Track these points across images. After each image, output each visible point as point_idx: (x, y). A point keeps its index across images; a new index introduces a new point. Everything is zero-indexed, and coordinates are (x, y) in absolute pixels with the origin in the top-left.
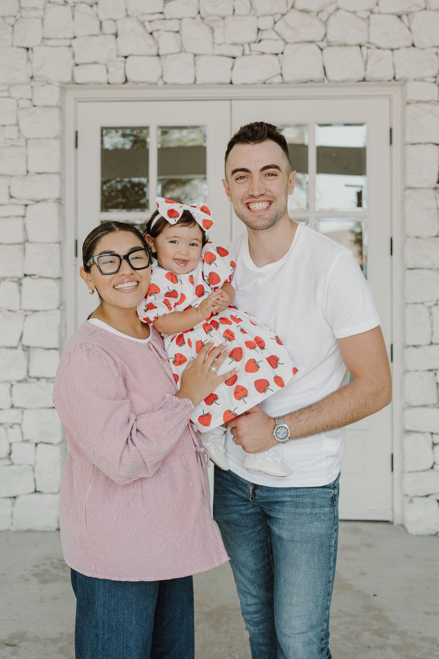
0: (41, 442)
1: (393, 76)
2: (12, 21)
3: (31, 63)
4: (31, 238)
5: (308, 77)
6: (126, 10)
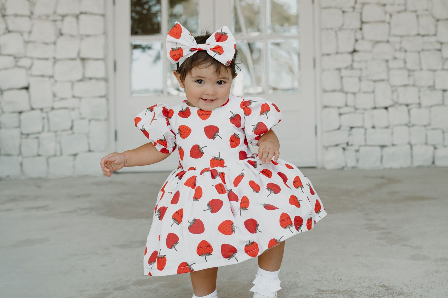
0: (93, 119)
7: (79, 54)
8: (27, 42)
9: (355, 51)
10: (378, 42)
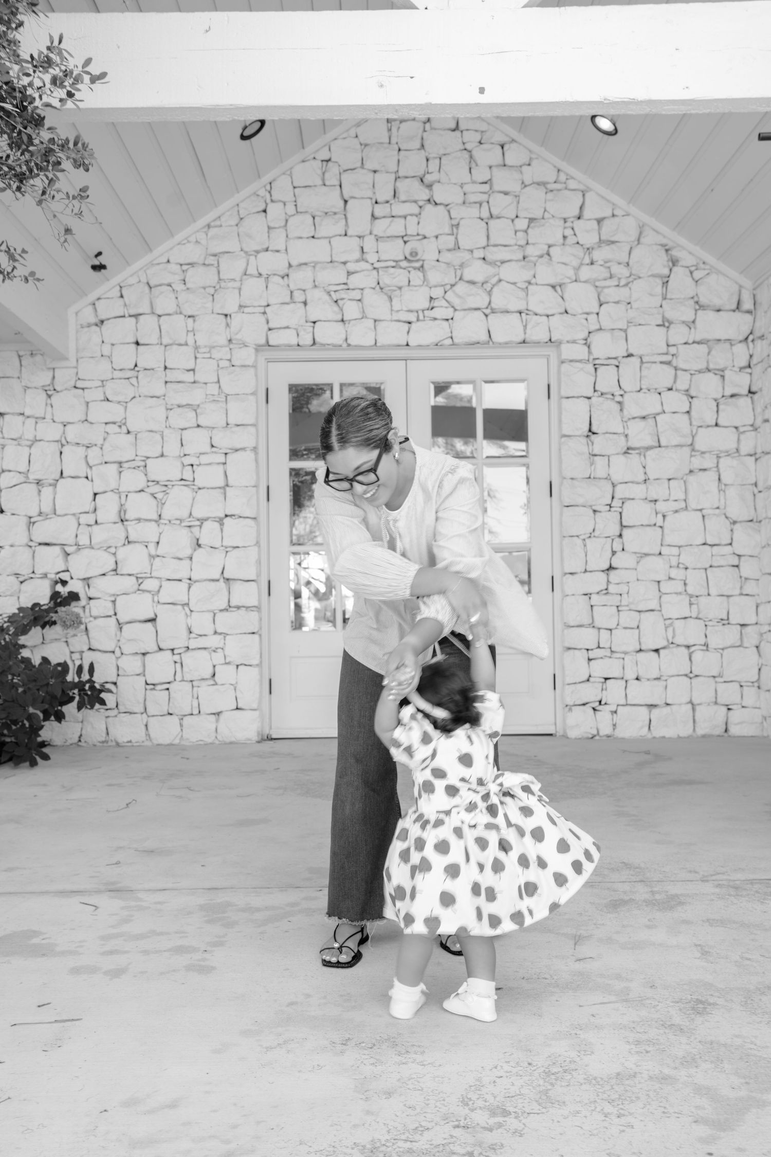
0: (241, 665)
1: (549, 339)
2: (212, 291)
3: (230, 328)
4: (230, 483)
5: (475, 338)
6: (314, 281)
7: (222, 573)
8: (152, 557)
9: (611, 568)
10: (646, 555)
